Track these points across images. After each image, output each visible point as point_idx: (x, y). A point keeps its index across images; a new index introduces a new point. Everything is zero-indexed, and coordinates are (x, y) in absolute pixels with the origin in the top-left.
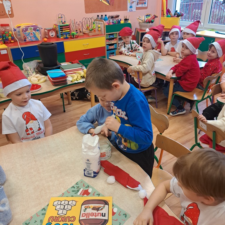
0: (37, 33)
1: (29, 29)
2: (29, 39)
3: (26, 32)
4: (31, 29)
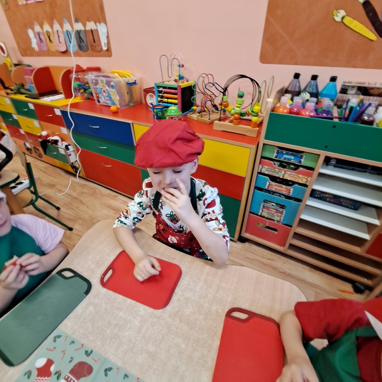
0: (112, 93)
1: (99, 82)
2: (102, 100)
3: (97, 87)
4: (102, 81)
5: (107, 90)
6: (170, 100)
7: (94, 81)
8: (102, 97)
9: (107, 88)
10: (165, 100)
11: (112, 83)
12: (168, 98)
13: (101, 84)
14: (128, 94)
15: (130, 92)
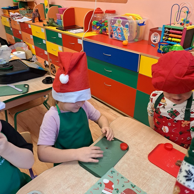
0: (125, 31)
1: (117, 22)
2: (115, 36)
3: (114, 25)
4: (119, 22)
5: (121, 28)
6: (173, 39)
7: (112, 21)
8: (116, 33)
9: (122, 26)
10: (170, 39)
11: (127, 24)
12: (172, 37)
13: (118, 24)
14: (136, 32)
15: (138, 31)
